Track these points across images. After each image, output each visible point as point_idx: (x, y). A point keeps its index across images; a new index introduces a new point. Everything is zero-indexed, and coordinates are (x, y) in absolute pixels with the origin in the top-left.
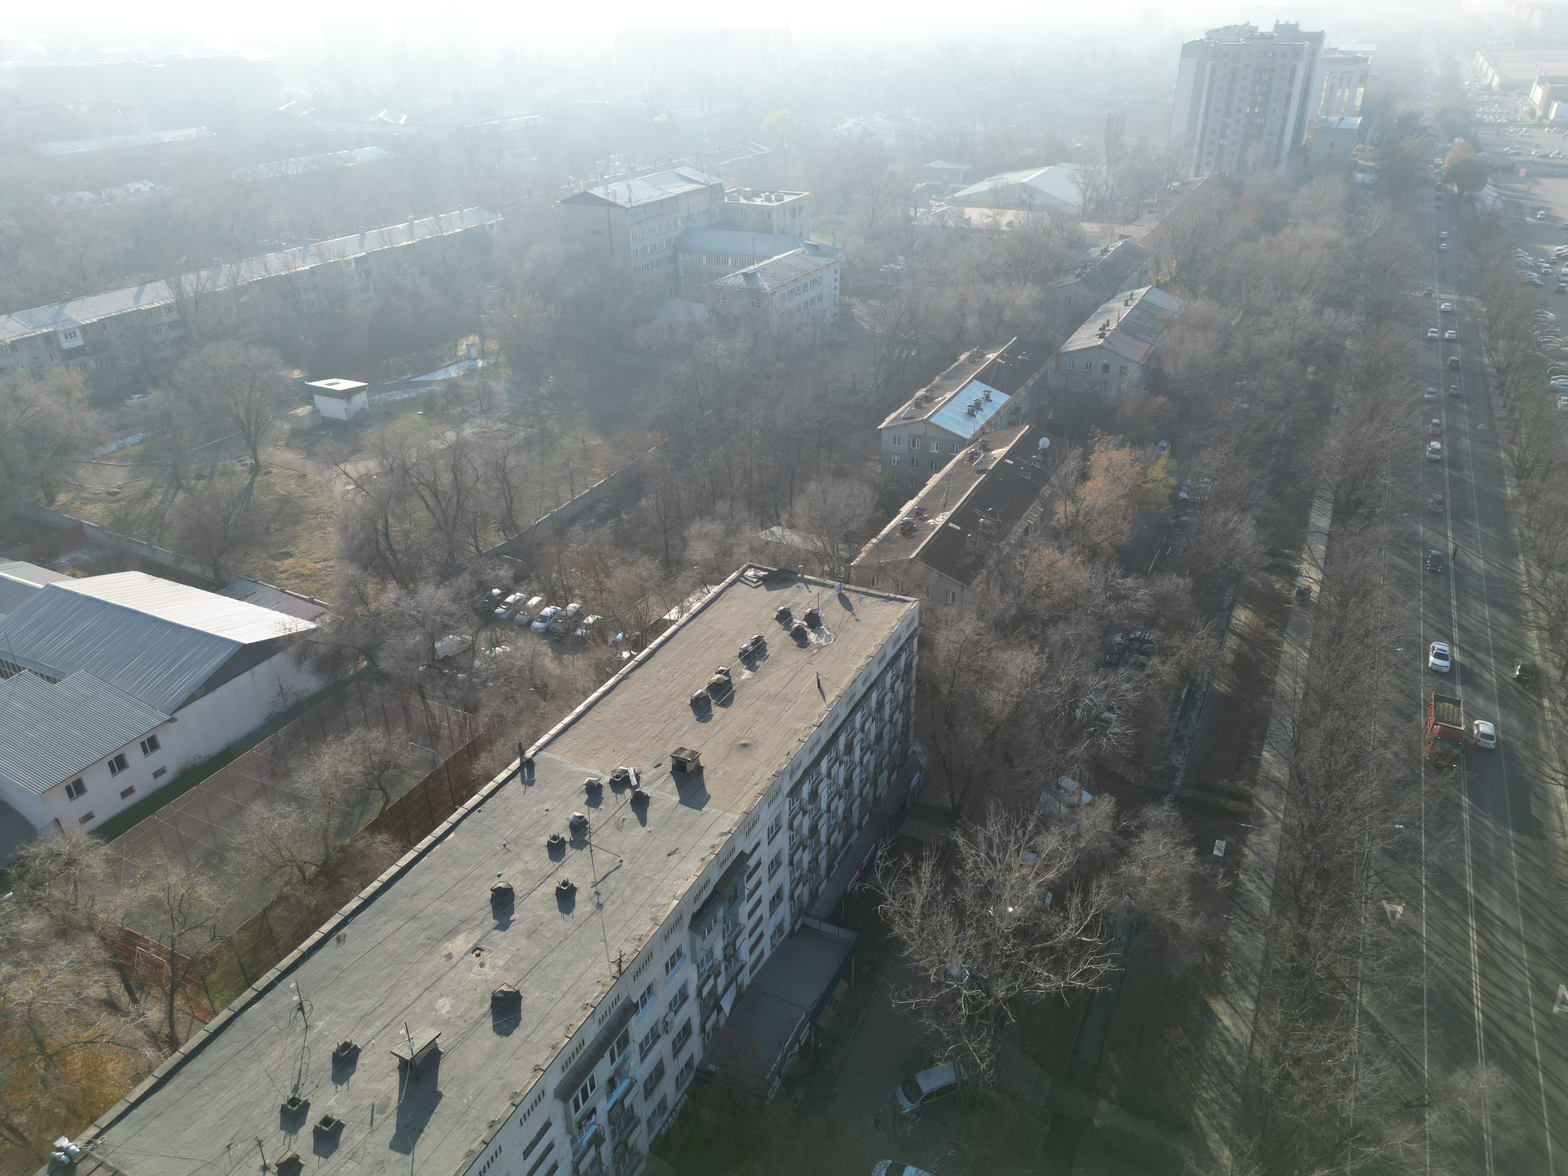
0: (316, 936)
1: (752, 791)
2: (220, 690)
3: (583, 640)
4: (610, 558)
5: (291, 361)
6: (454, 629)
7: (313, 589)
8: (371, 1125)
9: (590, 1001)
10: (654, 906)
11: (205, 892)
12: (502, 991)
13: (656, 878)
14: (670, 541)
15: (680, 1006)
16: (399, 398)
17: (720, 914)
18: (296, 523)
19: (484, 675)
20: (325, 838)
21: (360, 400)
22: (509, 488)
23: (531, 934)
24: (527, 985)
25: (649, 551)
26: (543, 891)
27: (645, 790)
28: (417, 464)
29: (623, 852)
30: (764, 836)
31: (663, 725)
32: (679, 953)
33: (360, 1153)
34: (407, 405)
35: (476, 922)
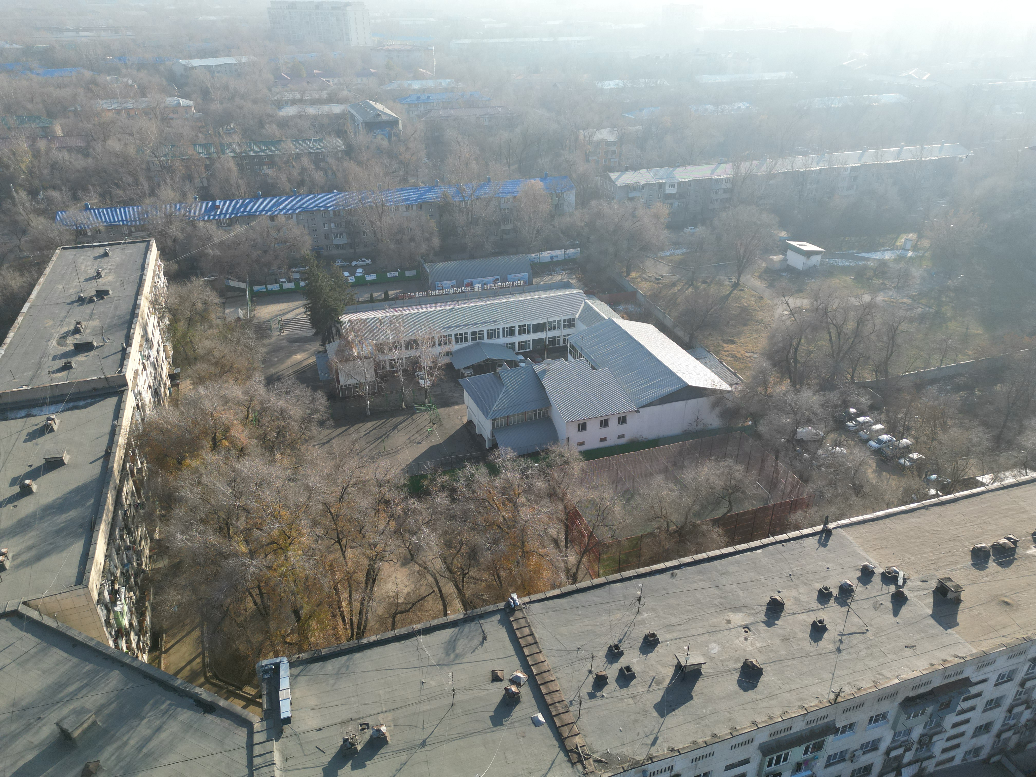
0: (661, 566)
1: (998, 640)
2: (667, 406)
3: (903, 468)
4: (951, 418)
5: (783, 225)
6: (814, 424)
7: (738, 367)
8: (650, 687)
9: (806, 706)
10: (879, 674)
11: (618, 509)
12: (752, 662)
13: (889, 656)
14: (1009, 424)
15: (869, 751)
16: (842, 264)
17: (930, 710)
18: (745, 325)
19: (822, 461)
20: (687, 514)
21: (816, 259)
22: (893, 345)
23: (785, 639)
24: (769, 669)
25: (986, 425)
26: (804, 617)
27: (907, 593)
28: (835, 310)
29: (871, 625)
30: (993, 678)
31: (942, 555)
32: (884, 716)
33: (638, 698)
34: (845, 270)
35: (753, 612)
